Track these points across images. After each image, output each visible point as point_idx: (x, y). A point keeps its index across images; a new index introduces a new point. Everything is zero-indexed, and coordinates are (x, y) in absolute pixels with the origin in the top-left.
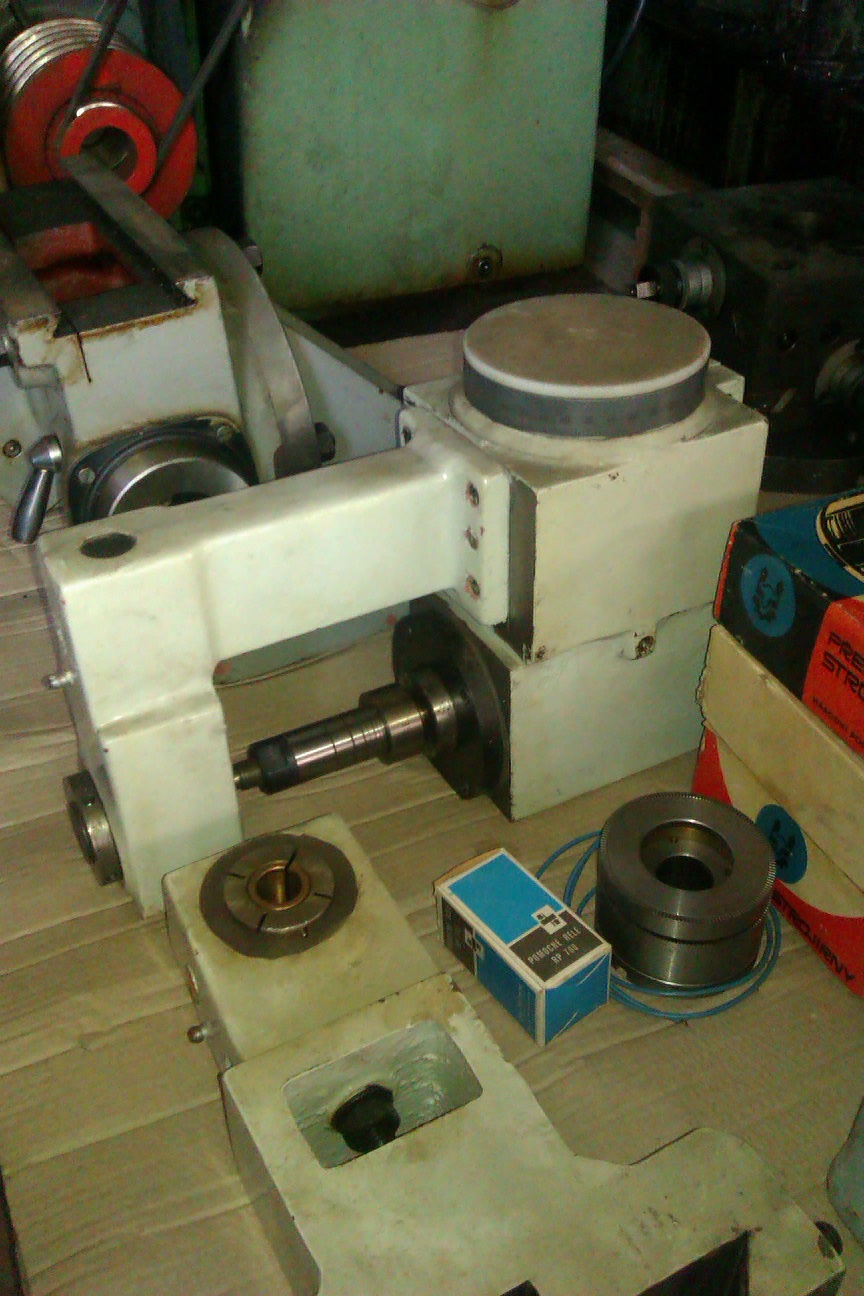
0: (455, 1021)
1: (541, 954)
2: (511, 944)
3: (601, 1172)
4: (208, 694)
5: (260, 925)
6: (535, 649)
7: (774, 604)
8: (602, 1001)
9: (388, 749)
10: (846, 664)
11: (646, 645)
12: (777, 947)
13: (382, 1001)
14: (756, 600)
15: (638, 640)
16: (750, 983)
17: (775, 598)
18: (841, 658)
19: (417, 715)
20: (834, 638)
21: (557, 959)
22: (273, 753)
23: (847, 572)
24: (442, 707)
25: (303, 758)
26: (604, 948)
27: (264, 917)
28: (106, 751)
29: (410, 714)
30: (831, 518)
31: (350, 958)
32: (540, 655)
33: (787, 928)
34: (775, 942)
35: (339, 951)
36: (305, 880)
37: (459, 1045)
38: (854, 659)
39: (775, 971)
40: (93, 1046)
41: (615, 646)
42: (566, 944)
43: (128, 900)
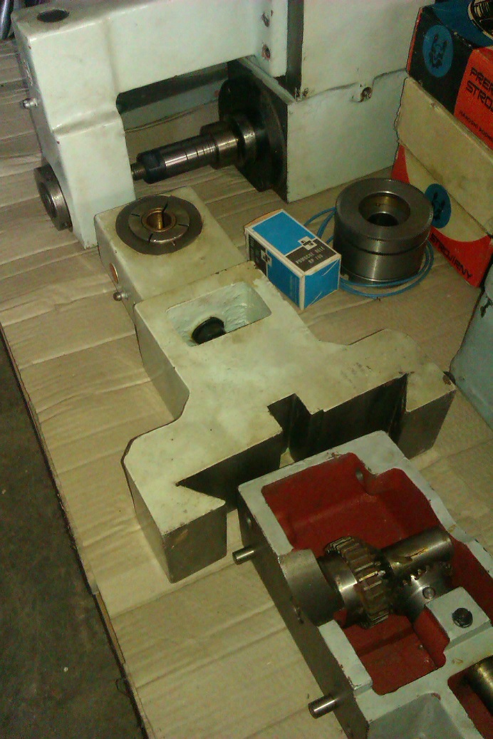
0: (257, 282)
1: (303, 259)
2: (287, 255)
3: (333, 348)
4: (114, 112)
5: (150, 239)
6: (302, 89)
7: (441, 56)
8: (335, 287)
9: (216, 160)
10: (480, 87)
11: (367, 92)
12: (431, 264)
13: (218, 273)
14: (431, 56)
15: (363, 89)
16: (416, 279)
17: (441, 52)
18: (476, 83)
19: (234, 140)
20: (473, 72)
21: (311, 261)
22: (151, 159)
23: (483, 34)
24: (249, 136)
25: (169, 163)
26: (337, 257)
27: (152, 235)
28: (58, 143)
29: (229, 139)
30: (477, 6)
31: (199, 255)
32: (305, 93)
33: (438, 255)
34: (430, 262)
35: (192, 253)
36: (173, 218)
37: (259, 293)
38: (484, 82)
39: (430, 275)
40: (62, 310)
41: (349, 92)
42: (316, 254)
43: (76, 241)
